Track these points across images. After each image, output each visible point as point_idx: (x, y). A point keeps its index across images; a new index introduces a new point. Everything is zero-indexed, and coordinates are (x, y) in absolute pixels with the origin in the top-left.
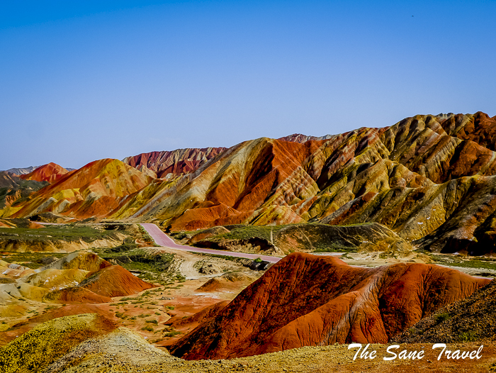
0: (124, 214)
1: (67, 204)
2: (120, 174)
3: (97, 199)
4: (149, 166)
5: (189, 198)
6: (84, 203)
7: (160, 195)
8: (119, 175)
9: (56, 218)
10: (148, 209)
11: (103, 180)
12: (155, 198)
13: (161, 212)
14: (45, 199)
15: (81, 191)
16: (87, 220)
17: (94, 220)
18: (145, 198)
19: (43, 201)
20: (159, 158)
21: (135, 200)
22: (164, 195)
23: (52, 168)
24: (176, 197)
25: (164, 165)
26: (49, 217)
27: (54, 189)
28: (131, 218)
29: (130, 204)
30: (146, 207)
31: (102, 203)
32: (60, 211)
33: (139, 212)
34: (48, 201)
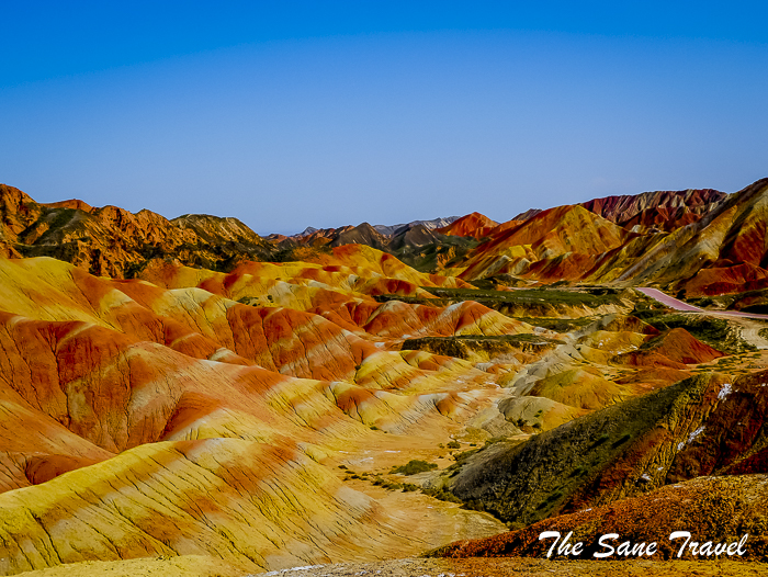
0: (606, 276)
1: (527, 263)
2: (584, 225)
3: (566, 257)
4: (604, 216)
5: (696, 255)
6: (548, 263)
7: (655, 252)
8: (583, 227)
9: (515, 281)
10: (639, 268)
11: (561, 233)
12: (647, 256)
13: (659, 273)
14: (497, 258)
15: (533, 247)
16: (559, 284)
17: (567, 283)
18: (631, 256)
19: (494, 260)
20: (618, 205)
21: (617, 258)
22: (660, 251)
23: (476, 219)
24: (678, 255)
25: (626, 215)
26: (507, 279)
27: (499, 246)
28: (616, 282)
29: (611, 264)
30: (635, 267)
31: (573, 263)
32: (518, 272)
33: (627, 273)
34: (500, 259)
